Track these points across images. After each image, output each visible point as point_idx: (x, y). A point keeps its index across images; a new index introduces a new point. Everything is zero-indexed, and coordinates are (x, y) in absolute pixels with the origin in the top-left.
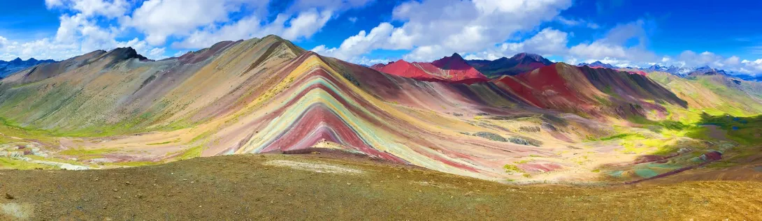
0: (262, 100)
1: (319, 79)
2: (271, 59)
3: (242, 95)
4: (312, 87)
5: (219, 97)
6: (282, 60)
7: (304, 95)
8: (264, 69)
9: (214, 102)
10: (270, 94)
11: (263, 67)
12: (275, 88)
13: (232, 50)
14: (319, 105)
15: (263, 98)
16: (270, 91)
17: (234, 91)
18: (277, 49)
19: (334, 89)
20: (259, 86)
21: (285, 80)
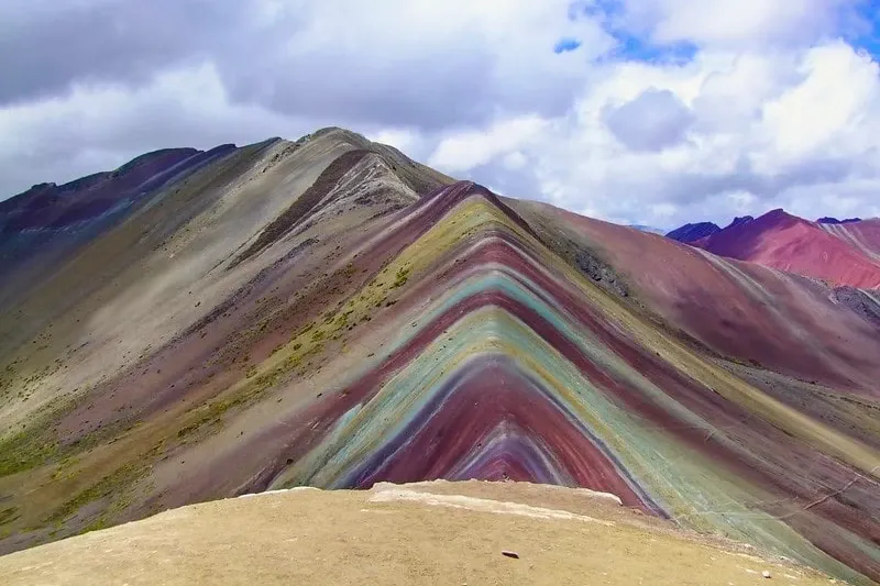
0: (302, 350)
1: (492, 276)
2: (331, 207)
3: (236, 334)
4: (470, 304)
5: (156, 346)
6: (368, 211)
7: (443, 329)
8: (309, 242)
9: (138, 366)
10: (327, 328)
11: (304, 238)
12: (346, 308)
13: (193, 179)
14: (495, 364)
15: (306, 340)
16: (330, 317)
17: (207, 320)
18: (351, 174)
19: (541, 308)
20: (292, 300)
21: (381, 278)
